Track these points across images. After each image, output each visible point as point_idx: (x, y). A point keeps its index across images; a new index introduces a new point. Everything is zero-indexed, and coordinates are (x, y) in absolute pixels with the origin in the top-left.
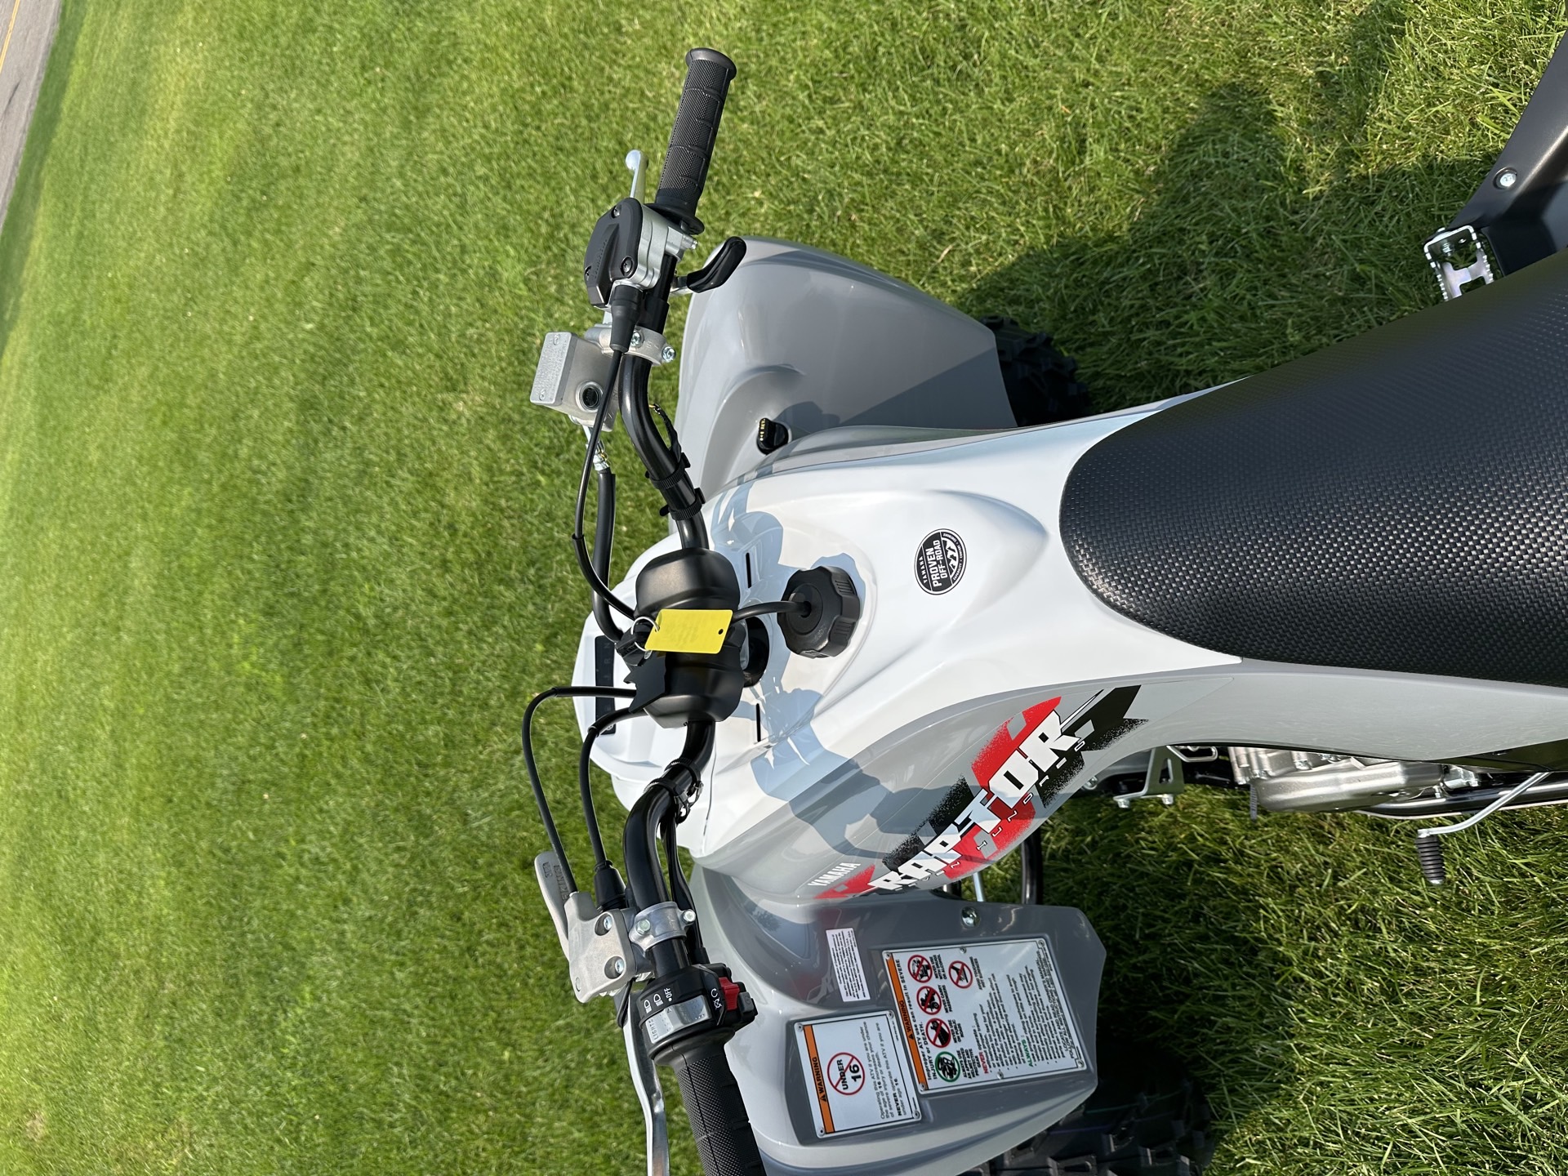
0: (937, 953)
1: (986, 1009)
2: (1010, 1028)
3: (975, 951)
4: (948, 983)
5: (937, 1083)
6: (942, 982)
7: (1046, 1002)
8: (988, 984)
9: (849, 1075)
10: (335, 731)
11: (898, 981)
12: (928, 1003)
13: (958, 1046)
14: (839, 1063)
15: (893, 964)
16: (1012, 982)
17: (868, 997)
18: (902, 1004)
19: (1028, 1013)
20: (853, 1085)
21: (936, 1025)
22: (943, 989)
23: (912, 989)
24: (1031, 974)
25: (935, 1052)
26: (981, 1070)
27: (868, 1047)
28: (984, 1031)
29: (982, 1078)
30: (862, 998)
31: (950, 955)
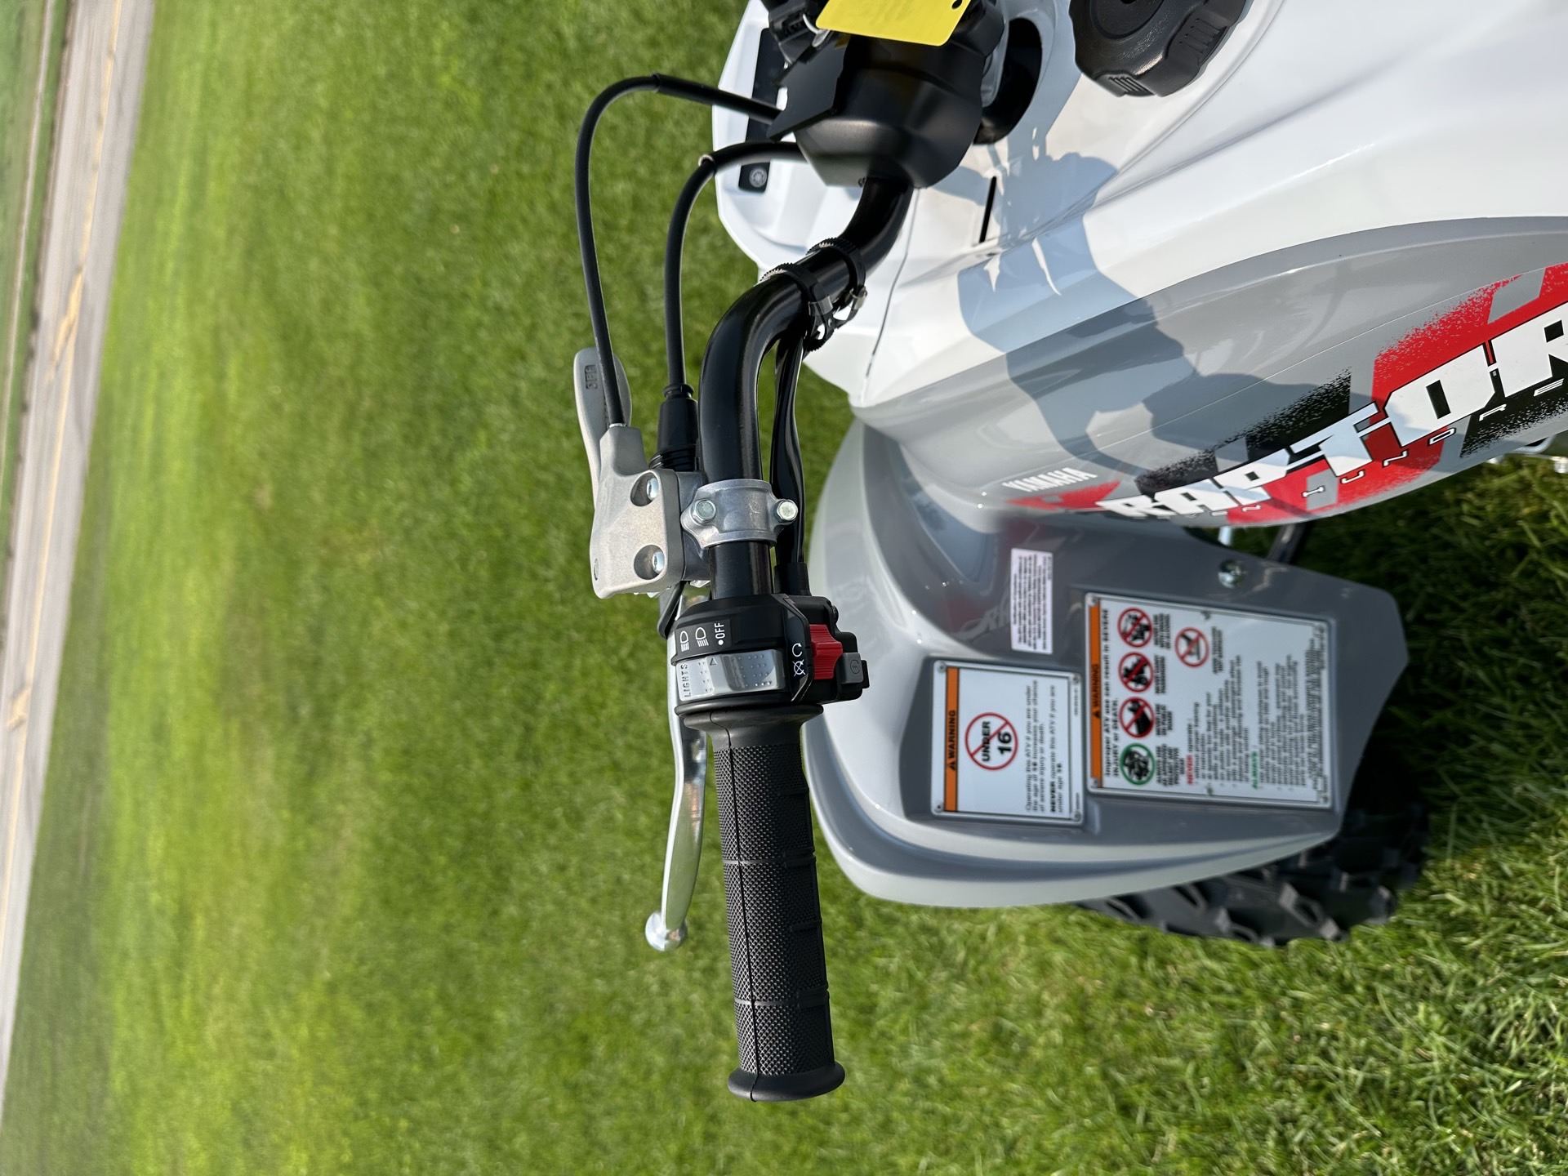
0: (1165, 611)
1: (1215, 700)
2: (1241, 732)
3: (1224, 621)
4: (1170, 656)
5: (1117, 782)
6: (1161, 652)
7: (1303, 709)
8: (1227, 667)
9: (995, 743)
10: (525, 169)
11: (1098, 636)
12: (1134, 675)
13: (1160, 741)
14: (986, 725)
15: (1098, 616)
16: (1263, 672)
17: (1049, 650)
18: (1096, 670)
19: (1273, 719)
20: (997, 758)
21: (1137, 707)
22: (1161, 662)
23: (1117, 651)
24: (1292, 667)
25: (1125, 741)
26: (1183, 779)
27: (1032, 714)
28: (1202, 729)
29: (1183, 788)
30: (1040, 650)
31: (1183, 618)
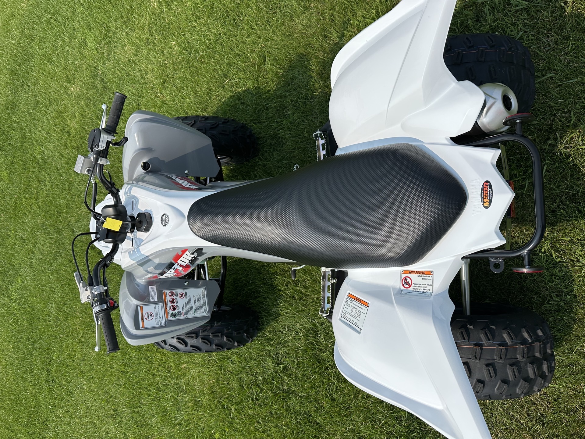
0: (176, 291)
1: (186, 303)
2: (192, 307)
3: (186, 290)
4: (178, 298)
5: (171, 318)
6: (176, 297)
7: (202, 301)
8: (188, 297)
9: (150, 316)
11: (165, 297)
12: (172, 302)
13: (178, 311)
14: (148, 314)
15: (165, 294)
16: (194, 297)
18: (165, 302)
19: (197, 303)
20: (150, 318)
21: (173, 306)
22: (176, 299)
23: (169, 298)
24: (200, 295)
25: (171, 312)
26: (182, 316)
27: (155, 311)
28: (185, 308)
29: (182, 317)
30: (156, 301)
31: (179, 291)
